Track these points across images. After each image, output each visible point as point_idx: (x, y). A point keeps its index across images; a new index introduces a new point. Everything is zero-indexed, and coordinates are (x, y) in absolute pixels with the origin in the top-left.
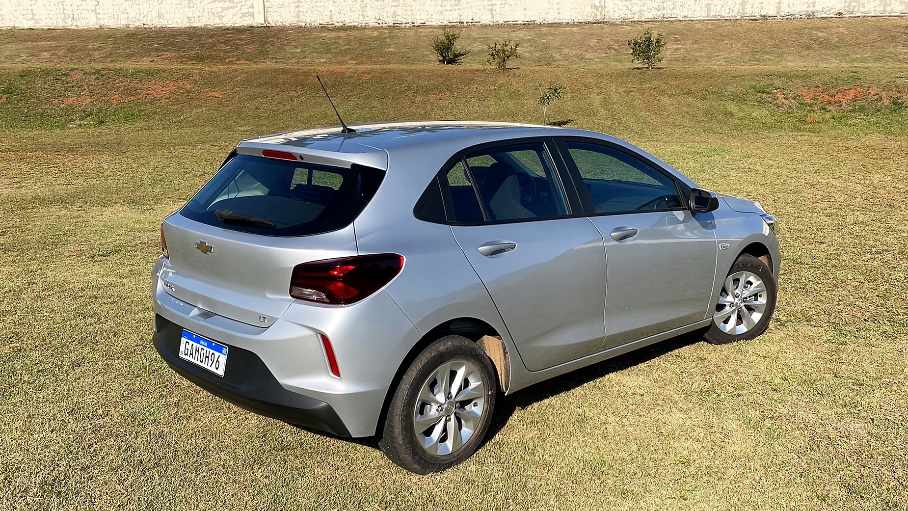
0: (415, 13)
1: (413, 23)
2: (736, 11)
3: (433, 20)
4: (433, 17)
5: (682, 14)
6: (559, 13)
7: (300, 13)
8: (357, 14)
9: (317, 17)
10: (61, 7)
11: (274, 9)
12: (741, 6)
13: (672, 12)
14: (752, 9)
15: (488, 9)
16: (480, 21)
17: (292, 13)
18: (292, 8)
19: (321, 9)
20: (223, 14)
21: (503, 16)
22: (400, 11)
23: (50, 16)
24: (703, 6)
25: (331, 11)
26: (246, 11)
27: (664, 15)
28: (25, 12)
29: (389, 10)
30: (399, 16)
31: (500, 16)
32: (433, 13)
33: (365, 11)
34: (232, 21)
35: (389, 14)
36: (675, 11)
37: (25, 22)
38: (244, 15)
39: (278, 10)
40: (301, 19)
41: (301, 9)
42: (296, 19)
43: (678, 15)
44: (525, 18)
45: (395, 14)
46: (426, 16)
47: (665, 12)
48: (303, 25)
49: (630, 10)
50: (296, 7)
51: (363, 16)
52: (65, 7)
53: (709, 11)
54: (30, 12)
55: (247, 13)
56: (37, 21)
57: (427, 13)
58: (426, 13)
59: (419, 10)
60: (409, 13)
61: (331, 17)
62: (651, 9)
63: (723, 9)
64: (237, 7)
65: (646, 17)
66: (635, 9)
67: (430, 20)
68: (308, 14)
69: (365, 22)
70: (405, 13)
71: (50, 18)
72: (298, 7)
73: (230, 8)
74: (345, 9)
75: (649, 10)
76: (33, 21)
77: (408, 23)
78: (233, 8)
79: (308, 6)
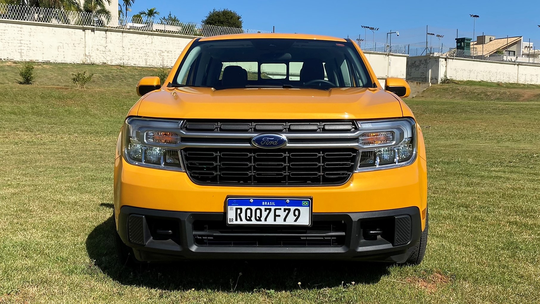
2: (159, 64)
5: (133, 63)
6: (64, 57)
12: (161, 61)
13: (128, 62)
14: (167, 63)
15: (19, 52)
16: (13, 59)
21: (29, 57)
24: (143, 60)
27: (124, 63)
31: (27, 57)
36: (129, 61)
43: (131, 63)
44: (43, 59)
47: (124, 61)
49: (106, 59)
53: (146, 62)
62: (117, 59)
63: (153, 62)
65: (114, 63)
66: (108, 58)
75: (116, 60)
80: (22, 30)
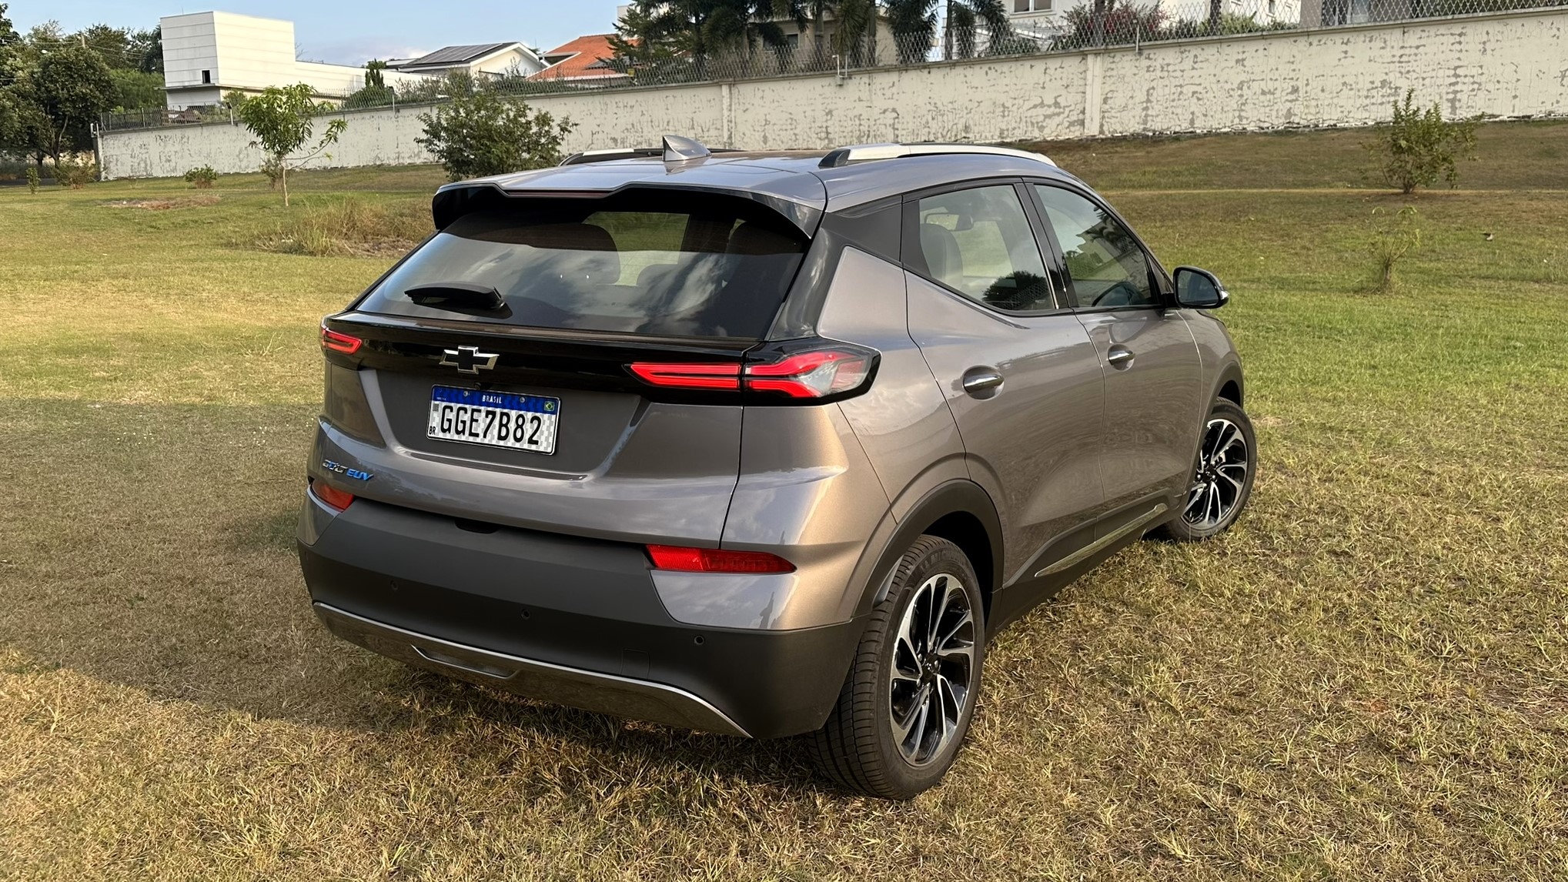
0: (1321, 111)
1: (1317, 126)
3: (1351, 120)
4: (1351, 115)
7: (1149, 118)
8: (1231, 115)
9: (1173, 123)
10: (857, 122)
11: (1113, 113)
15: (1447, 100)
17: (1137, 118)
18: (1138, 111)
19: (1179, 111)
20: (1044, 124)
22: (1298, 108)
23: (845, 134)
25: (1193, 113)
26: (1075, 118)
28: (820, 130)
29: (1281, 107)
30: (1295, 115)
32: (1352, 109)
33: (1243, 110)
34: (1055, 134)
35: (1280, 114)
37: (818, 141)
38: (1072, 124)
39: (1118, 115)
40: (1148, 126)
41: (1150, 112)
42: (1142, 127)
44: (1513, 111)
45: (1289, 112)
46: (1340, 115)
48: (1151, 134)
50: (1144, 109)
51: (1240, 118)
52: (862, 122)
54: (824, 130)
55: (1075, 121)
56: (830, 141)
57: (1342, 109)
58: (1339, 109)
59: (1328, 105)
60: (1313, 110)
61: (1192, 122)
64: (1063, 113)
67: (1346, 120)
68: (1159, 119)
69: (1241, 128)
70: (1306, 111)
71: (845, 137)
72: (1146, 108)
73: (1054, 114)
74: (1214, 109)
76: (826, 141)
77: (1309, 126)
78: (1058, 114)
79: (1161, 108)
80: (1462, 39)
